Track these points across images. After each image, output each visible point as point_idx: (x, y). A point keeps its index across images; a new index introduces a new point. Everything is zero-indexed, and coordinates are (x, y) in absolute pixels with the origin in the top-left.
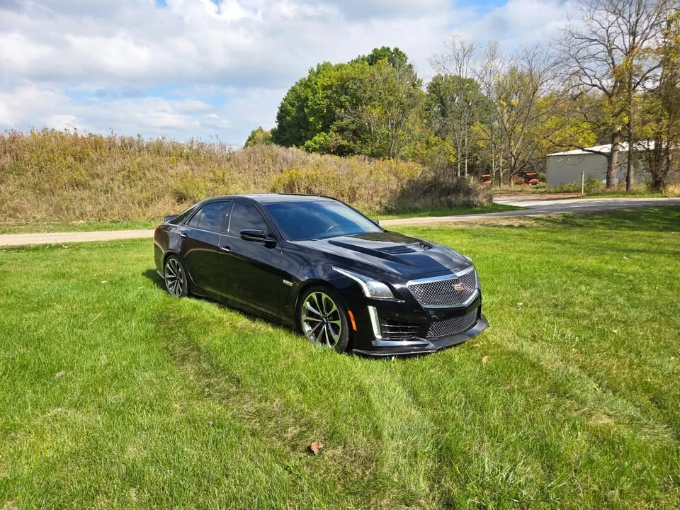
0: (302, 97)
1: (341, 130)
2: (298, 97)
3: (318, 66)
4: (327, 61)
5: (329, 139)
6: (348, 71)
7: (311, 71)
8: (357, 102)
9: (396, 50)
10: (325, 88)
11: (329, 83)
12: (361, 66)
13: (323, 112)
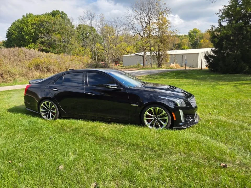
0: (20, 27)
1: (42, 43)
2: (18, 27)
3: (27, 14)
4: (31, 13)
5: (37, 46)
6: (43, 18)
7: (23, 16)
8: (49, 31)
9: (63, 12)
10: (32, 24)
11: (34, 22)
12: (49, 17)
13: (32, 34)
